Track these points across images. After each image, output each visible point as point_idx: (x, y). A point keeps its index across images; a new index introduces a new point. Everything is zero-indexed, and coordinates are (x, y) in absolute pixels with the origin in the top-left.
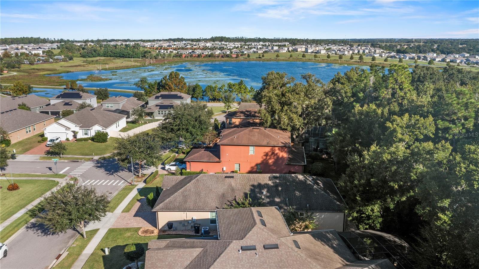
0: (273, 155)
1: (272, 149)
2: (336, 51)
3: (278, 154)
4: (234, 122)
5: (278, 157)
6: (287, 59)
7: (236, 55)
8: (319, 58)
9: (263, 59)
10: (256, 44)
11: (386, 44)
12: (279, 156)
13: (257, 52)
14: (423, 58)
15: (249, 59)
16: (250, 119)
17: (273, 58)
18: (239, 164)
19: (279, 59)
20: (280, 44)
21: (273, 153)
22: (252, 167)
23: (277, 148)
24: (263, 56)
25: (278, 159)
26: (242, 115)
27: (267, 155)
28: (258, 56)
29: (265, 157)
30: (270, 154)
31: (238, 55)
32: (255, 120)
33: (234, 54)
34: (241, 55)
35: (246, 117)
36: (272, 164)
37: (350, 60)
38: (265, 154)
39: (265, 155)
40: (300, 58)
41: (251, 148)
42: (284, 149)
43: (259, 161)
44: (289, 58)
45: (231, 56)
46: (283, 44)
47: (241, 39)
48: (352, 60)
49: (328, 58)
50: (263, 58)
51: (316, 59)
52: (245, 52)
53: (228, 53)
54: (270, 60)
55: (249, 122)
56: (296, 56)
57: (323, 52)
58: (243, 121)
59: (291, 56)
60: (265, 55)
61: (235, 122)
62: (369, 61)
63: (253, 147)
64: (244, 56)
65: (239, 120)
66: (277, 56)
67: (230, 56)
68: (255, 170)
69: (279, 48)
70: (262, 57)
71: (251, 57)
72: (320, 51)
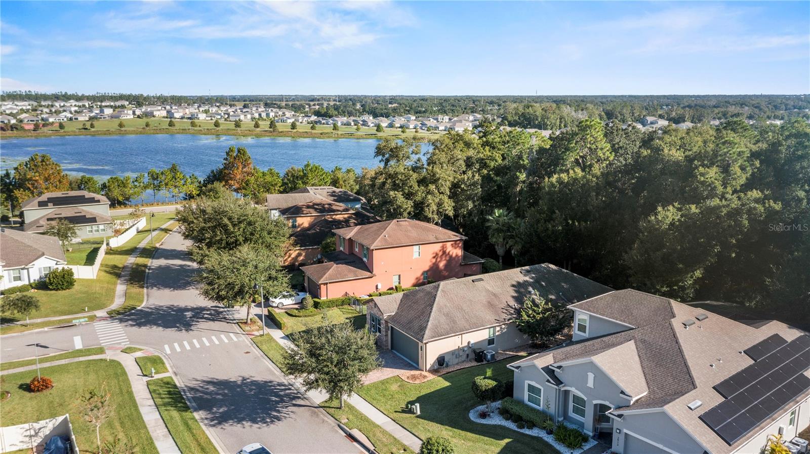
0: (444, 256)
1: (443, 247)
2: (222, 114)
3: (451, 253)
4: (301, 223)
5: (451, 257)
6: (140, 130)
7: (35, 125)
8: (200, 126)
9: (94, 132)
10: (62, 104)
11: (287, 103)
12: (452, 255)
13: (76, 119)
14: (362, 123)
15: (65, 132)
16: (328, 215)
17: (112, 130)
18: (400, 276)
19: (125, 131)
20: (112, 104)
21: (444, 252)
22: (417, 278)
23: (449, 244)
24: (92, 126)
25: (451, 260)
26: (311, 210)
27: (436, 256)
28: (81, 127)
29: (434, 260)
30: (440, 253)
31: (39, 126)
32: (334, 217)
33: (28, 124)
34: (44, 125)
35: (319, 212)
36: (443, 268)
37: (255, 129)
38: (434, 255)
39: (434, 257)
40: (164, 127)
41: (416, 248)
42: (459, 244)
43: (426, 267)
44: (143, 128)
45: (22, 128)
46: (118, 103)
47: (27, 95)
48: (258, 129)
49: (216, 126)
50: (93, 129)
51: (195, 128)
52: (51, 120)
53: (13, 121)
54: (108, 132)
55: (325, 219)
56: (156, 125)
57: (202, 116)
58: (315, 219)
59: (147, 125)
60: (95, 123)
61: (303, 223)
62: (287, 130)
63: (418, 247)
64: (50, 127)
65: (309, 219)
66: (121, 125)
67: (19, 127)
68: (421, 281)
69: (114, 111)
70: (89, 127)
71: (66, 129)
72: (197, 115)
